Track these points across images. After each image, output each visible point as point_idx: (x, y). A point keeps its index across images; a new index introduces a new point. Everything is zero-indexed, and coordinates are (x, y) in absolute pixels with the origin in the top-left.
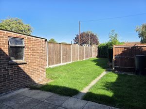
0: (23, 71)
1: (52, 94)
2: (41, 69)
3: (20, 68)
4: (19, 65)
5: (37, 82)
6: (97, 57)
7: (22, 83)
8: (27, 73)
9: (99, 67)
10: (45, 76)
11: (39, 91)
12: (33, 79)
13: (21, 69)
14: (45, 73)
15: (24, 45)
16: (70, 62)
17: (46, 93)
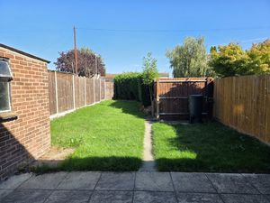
0: (12, 136)
1: (98, 174)
2: (42, 129)
3: (6, 129)
4: (4, 124)
5: (37, 158)
6: (113, 99)
7: (10, 163)
8: (20, 140)
9: (131, 116)
10: (49, 142)
11: (63, 174)
12: (29, 151)
13: (9, 133)
14: (49, 136)
15: (11, 75)
16: (72, 111)
17: (83, 174)
